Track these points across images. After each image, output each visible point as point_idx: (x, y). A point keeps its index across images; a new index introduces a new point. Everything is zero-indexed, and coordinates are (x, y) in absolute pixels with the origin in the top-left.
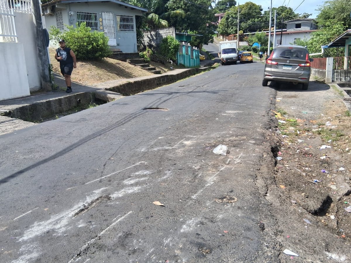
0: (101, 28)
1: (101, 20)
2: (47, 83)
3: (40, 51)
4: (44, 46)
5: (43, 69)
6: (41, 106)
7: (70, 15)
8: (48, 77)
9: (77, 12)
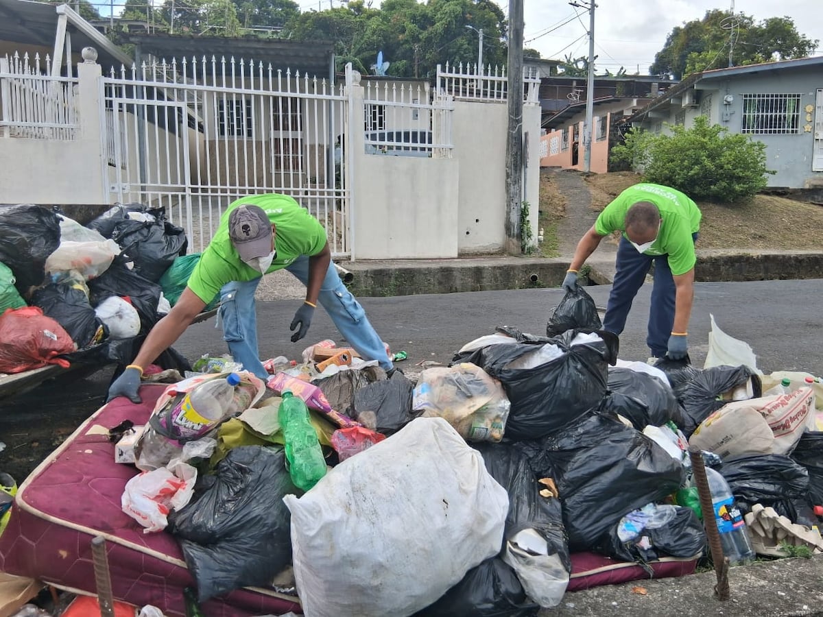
0: (808, 128)
1: (809, 108)
2: (511, 239)
3: (508, 176)
4: (516, 166)
5: (509, 210)
6: (425, 274)
7: (725, 103)
8: (514, 227)
9: (746, 96)
